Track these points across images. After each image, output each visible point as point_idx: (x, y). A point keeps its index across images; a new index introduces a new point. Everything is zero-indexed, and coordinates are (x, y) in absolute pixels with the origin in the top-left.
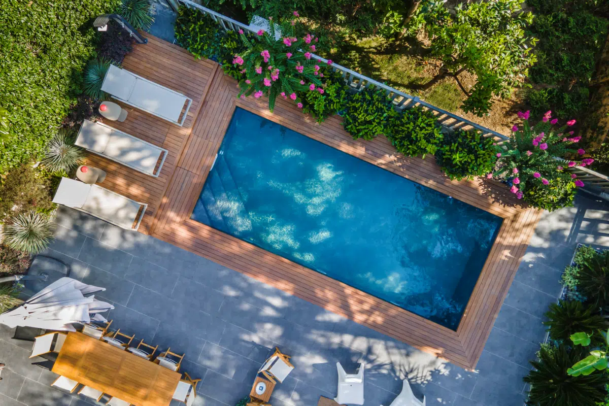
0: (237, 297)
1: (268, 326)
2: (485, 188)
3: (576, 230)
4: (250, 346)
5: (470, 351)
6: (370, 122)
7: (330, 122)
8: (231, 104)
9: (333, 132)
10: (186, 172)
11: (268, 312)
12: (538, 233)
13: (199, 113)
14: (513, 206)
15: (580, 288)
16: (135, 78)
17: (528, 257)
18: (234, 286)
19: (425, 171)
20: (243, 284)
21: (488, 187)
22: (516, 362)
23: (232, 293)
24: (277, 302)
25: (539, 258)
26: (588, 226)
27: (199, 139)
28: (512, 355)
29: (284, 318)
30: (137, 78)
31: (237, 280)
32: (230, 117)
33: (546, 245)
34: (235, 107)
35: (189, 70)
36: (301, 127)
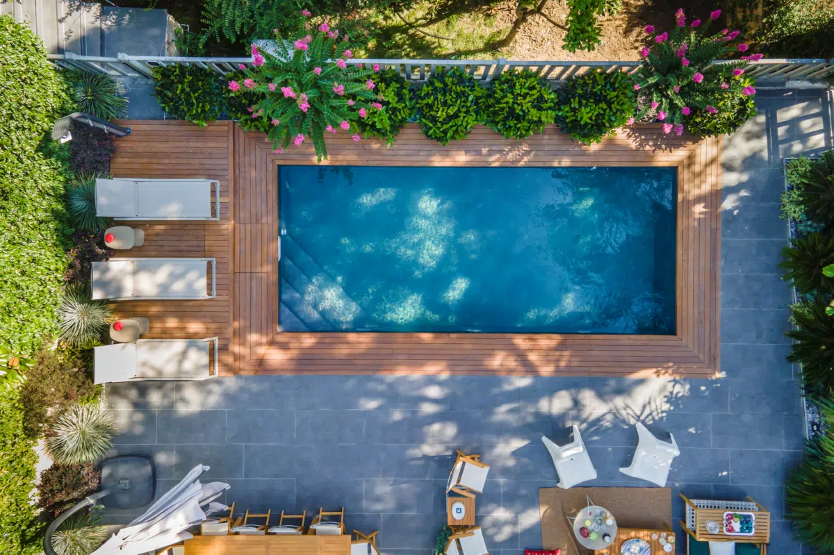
0: (380, 408)
1: (436, 427)
2: (636, 137)
3: (774, 142)
4: (422, 462)
5: (704, 352)
6: (456, 116)
7: (404, 137)
8: (270, 165)
9: (415, 147)
10: (248, 275)
11: (428, 409)
12: (728, 167)
13: (235, 194)
14: (681, 145)
15: (810, 214)
16: (134, 183)
17: (729, 203)
18: (371, 395)
19: (552, 148)
20: (381, 388)
21: (641, 135)
22: (770, 342)
23: (372, 404)
24: (434, 392)
25: (742, 199)
26: (788, 131)
27: (248, 226)
28: (759, 336)
29: (451, 410)
30: (136, 182)
31: (371, 385)
32: (276, 183)
33: (745, 177)
34: (276, 167)
35: (198, 144)
36: (372, 157)
